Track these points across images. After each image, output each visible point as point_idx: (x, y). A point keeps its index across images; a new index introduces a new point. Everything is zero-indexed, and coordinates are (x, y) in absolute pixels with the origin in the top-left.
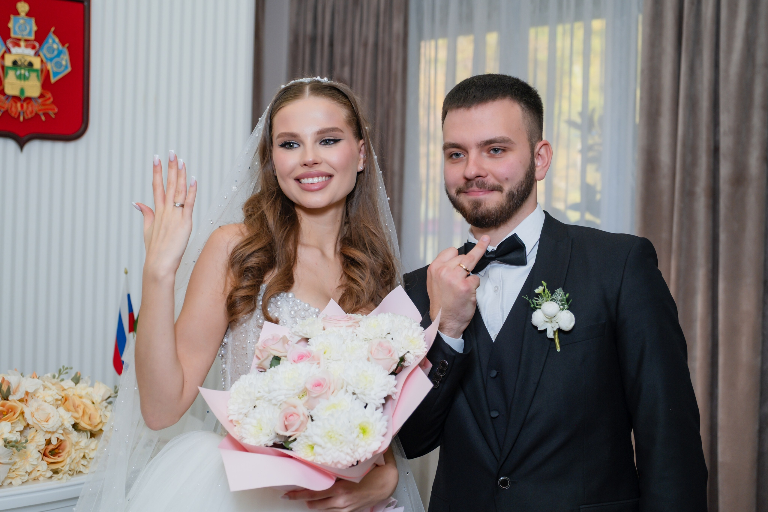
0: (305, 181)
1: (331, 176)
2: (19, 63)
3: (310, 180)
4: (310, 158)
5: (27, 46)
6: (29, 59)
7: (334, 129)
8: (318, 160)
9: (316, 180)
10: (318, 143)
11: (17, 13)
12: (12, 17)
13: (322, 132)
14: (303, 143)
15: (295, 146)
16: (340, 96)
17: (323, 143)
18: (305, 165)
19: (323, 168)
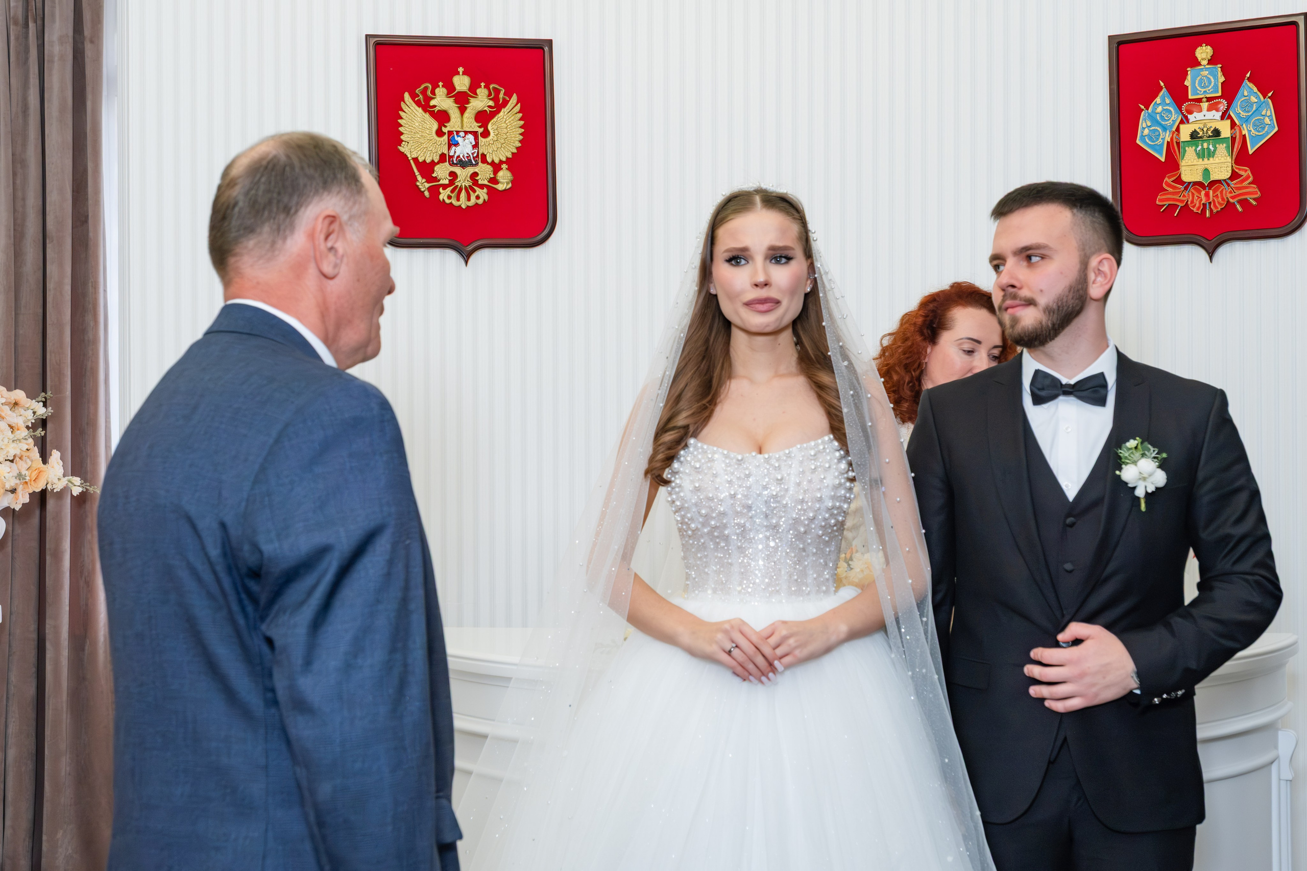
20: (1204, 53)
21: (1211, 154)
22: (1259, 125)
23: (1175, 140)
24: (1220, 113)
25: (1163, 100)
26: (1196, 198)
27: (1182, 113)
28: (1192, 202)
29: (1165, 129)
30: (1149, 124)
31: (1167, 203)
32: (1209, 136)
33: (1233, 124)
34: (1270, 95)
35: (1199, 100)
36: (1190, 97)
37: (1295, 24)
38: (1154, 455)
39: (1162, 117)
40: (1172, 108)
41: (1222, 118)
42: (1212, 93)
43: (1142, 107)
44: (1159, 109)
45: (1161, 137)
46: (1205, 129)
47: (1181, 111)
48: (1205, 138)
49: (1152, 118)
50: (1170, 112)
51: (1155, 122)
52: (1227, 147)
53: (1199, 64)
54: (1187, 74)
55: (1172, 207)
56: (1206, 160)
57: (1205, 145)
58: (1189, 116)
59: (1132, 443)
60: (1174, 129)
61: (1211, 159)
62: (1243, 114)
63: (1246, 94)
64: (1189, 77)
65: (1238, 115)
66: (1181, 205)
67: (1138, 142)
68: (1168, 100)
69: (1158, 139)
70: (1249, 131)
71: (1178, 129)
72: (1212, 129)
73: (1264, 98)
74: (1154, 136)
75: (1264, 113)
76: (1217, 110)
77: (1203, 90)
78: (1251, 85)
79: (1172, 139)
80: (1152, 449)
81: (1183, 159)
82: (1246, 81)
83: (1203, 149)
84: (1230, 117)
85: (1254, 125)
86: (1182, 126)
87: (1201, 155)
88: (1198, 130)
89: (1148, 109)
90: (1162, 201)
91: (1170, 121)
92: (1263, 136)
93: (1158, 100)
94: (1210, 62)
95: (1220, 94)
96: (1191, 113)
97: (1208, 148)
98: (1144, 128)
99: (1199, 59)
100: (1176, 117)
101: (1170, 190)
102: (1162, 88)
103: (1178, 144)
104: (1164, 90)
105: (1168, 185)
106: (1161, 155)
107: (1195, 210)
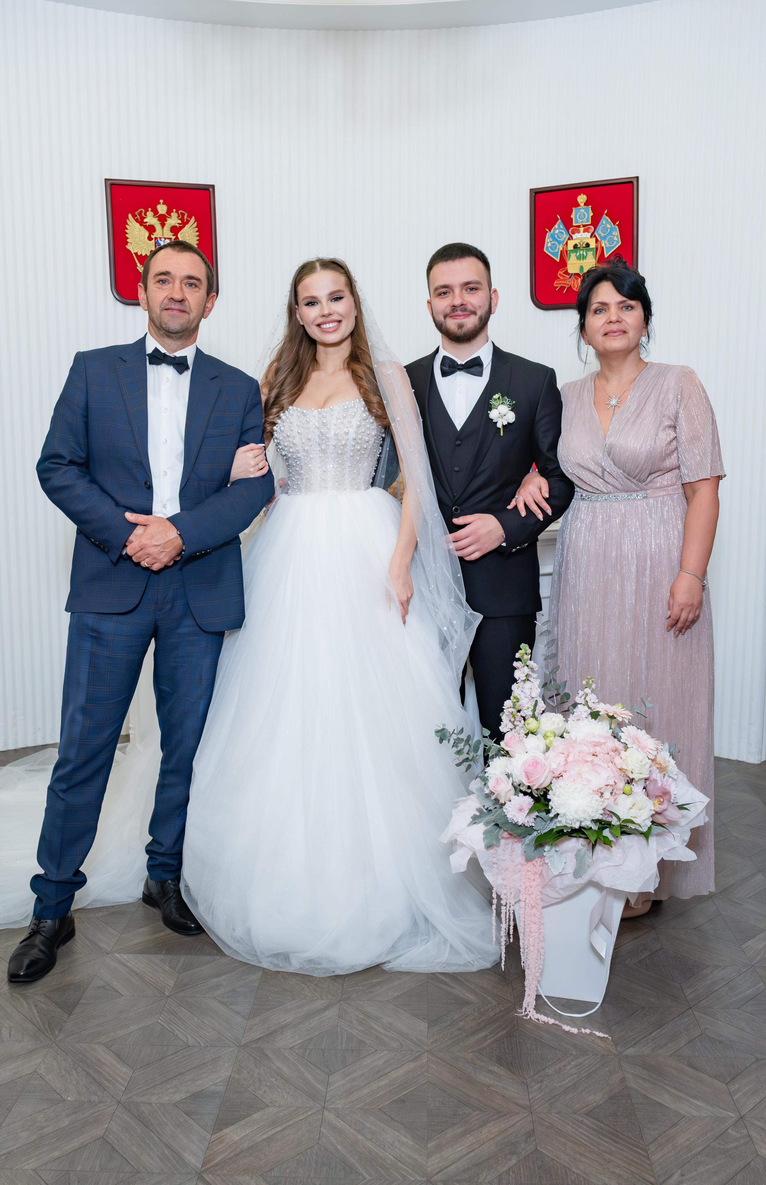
0: (324, 326)
1: (340, 321)
2: (579, 246)
3: (328, 326)
4: (326, 312)
5: (584, 232)
6: (586, 241)
7: (339, 291)
8: (332, 312)
9: (331, 325)
10: (330, 301)
11: (577, 205)
12: (574, 209)
13: (331, 294)
14: (320, 302)
15: (316, 304)
16: (339, 268)
17: (333, 300)
18: (323, 316)
19: (336, 317)
20: (582, 199)
21: (584, 257)
22: (611, 241)
23: (565, 249)
24: (590, 234)
25: (559, 226)
26: (575, 282)
27: (569, 234)
28: (573, 285)
29: (559, 243)
30: (551, 240)
31: (560, 286)
32: (584, 247)
33: (597, 241)
34: (617, 223)
35: (579, 226)
36: (574, 224)
37: (631, 182)
38: (508, 403)
39: (558, 236)
40: (564, 231)
41: (591, 237)
42: (586, 222)
43: (547, 230)
44: (557, 231)
45: (558, 247)
46: (582, 243)
47: (569, 232)
48: (581, 248)
49: (553, 237)
50: (562, 233)
51: (554, 239)
52: (593, 254)
53: (579, 205)
54: (572, 211)
55: (563, 288)
56: (581, 260)
57: (581, 252)
58: (573, 236)
59: (496, 396)
60: (565, 243)
61: (584, 260)
62: (602, 235)
63: (604, 222)
64: (573, 213)
65: (600, 235)
66: (567, 287)
67: (545, 250)
68: (562, 226)
69: (555, 249)
70: (606, 244)
71: (567, 243)
72: (585, 243)
73: (614, 225)
74: (554, 247)
75: (614, 234)
76: (588, 232)
77: (581, 220)
78: (607, 218)
79: (563, 248)
80: (507, 400)
81: (569, 260)
82: (604, 216)
83: (580, 254)
84: (595, 236)
85: (608, 241)
86: (569, 241)
87: (579, 258)
88: (578, 244)
89: (550, 231)
90: (557, 284)
91: (563, 239)
92: (613, 247)
93: (556, 226)
94: (586, 204)
95: (590, 223)
96: (574, 233)
97: (583, 254)
98: (548, 243)
99: (579, 202)
100: (566, 236)
101: (561, 278)
102: (558, 219)
103: (566, 251)
104: (560, 221)
105: (560, 275)
106: (557, 258)
107: (575, 290)
